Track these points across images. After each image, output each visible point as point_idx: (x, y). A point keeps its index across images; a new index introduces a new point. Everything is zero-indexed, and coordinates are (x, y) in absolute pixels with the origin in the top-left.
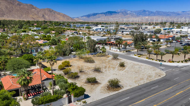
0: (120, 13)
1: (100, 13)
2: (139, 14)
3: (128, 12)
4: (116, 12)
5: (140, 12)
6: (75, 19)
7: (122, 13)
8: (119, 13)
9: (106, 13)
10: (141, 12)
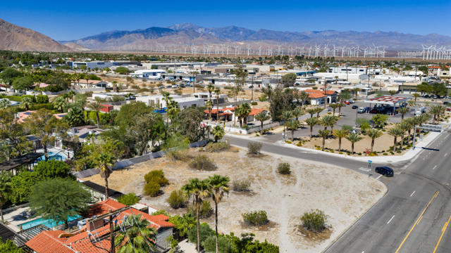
0: (180, 33)
1: (131, 31)
2: (225, 36)
3: (200, 31)
4: (172, 30)
5: (225, 32)
6: (67, 45)
7: (186, 32)
8: (177, 31)
9: (147, 31)
10: (228, 30)
